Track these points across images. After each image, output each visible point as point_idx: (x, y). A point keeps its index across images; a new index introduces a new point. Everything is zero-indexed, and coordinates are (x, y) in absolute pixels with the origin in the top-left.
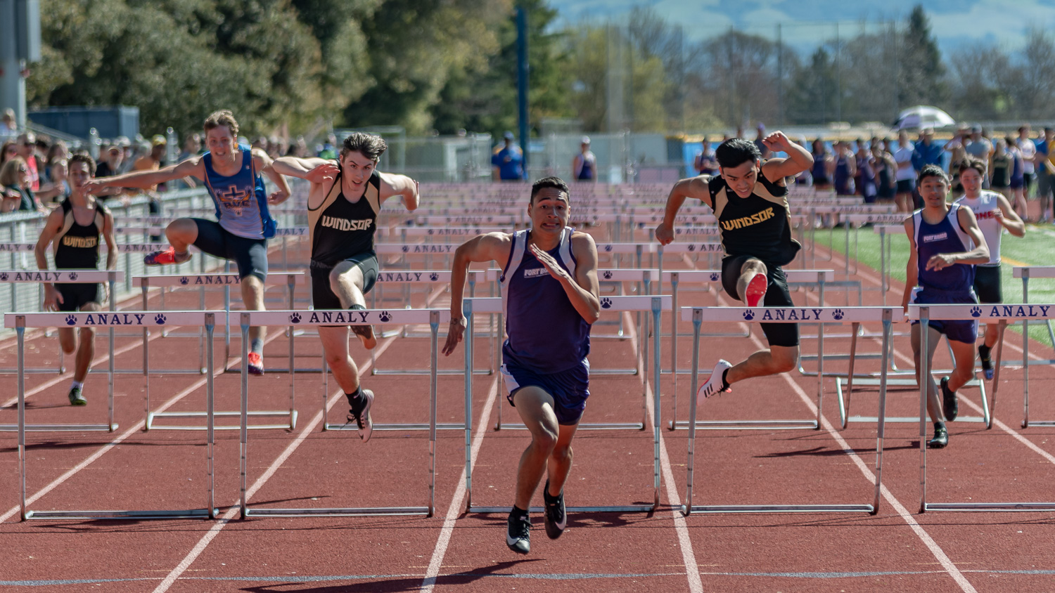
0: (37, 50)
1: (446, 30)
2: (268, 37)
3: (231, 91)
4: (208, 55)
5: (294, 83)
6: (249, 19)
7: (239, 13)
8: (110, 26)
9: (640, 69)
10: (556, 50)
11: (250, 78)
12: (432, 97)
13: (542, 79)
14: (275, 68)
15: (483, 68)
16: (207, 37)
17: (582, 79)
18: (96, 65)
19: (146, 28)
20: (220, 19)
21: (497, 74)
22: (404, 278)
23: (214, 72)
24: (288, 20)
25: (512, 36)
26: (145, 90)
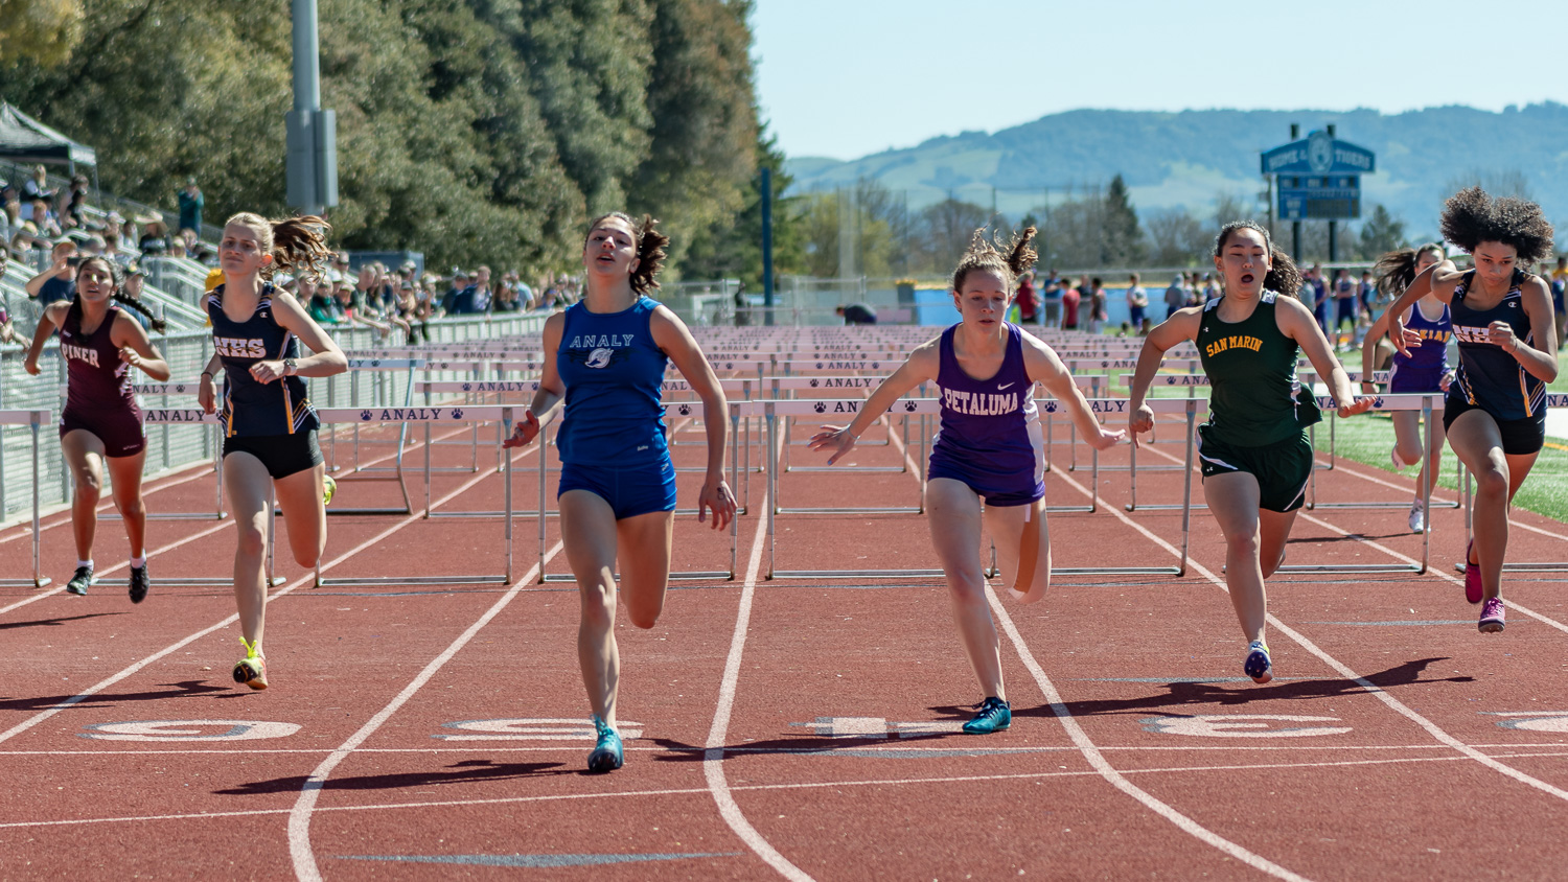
0: (333, 198)
1: (695, 189)
2: (539, 191)
3: (506, 238)
4: (486, 206)
5: (563, 232)
6: (521, 173)
7: (512, 169)
8: (397, 179)
9: (867, 230)
10: (792, 212)
11: (523, 226)
12: (681, 254)
13: (780, 239)
14: (546, 219)
15: (729, 223)
16: (484, 189)
17: (815, 240)
18: (383, 214)
19: (428, 182)
20: (495, 174)
21: (739, 234)
22: (679, 387)
23: (490, 222)
24: (557, 175)
25: (754, 198)
26: (428, 238)
